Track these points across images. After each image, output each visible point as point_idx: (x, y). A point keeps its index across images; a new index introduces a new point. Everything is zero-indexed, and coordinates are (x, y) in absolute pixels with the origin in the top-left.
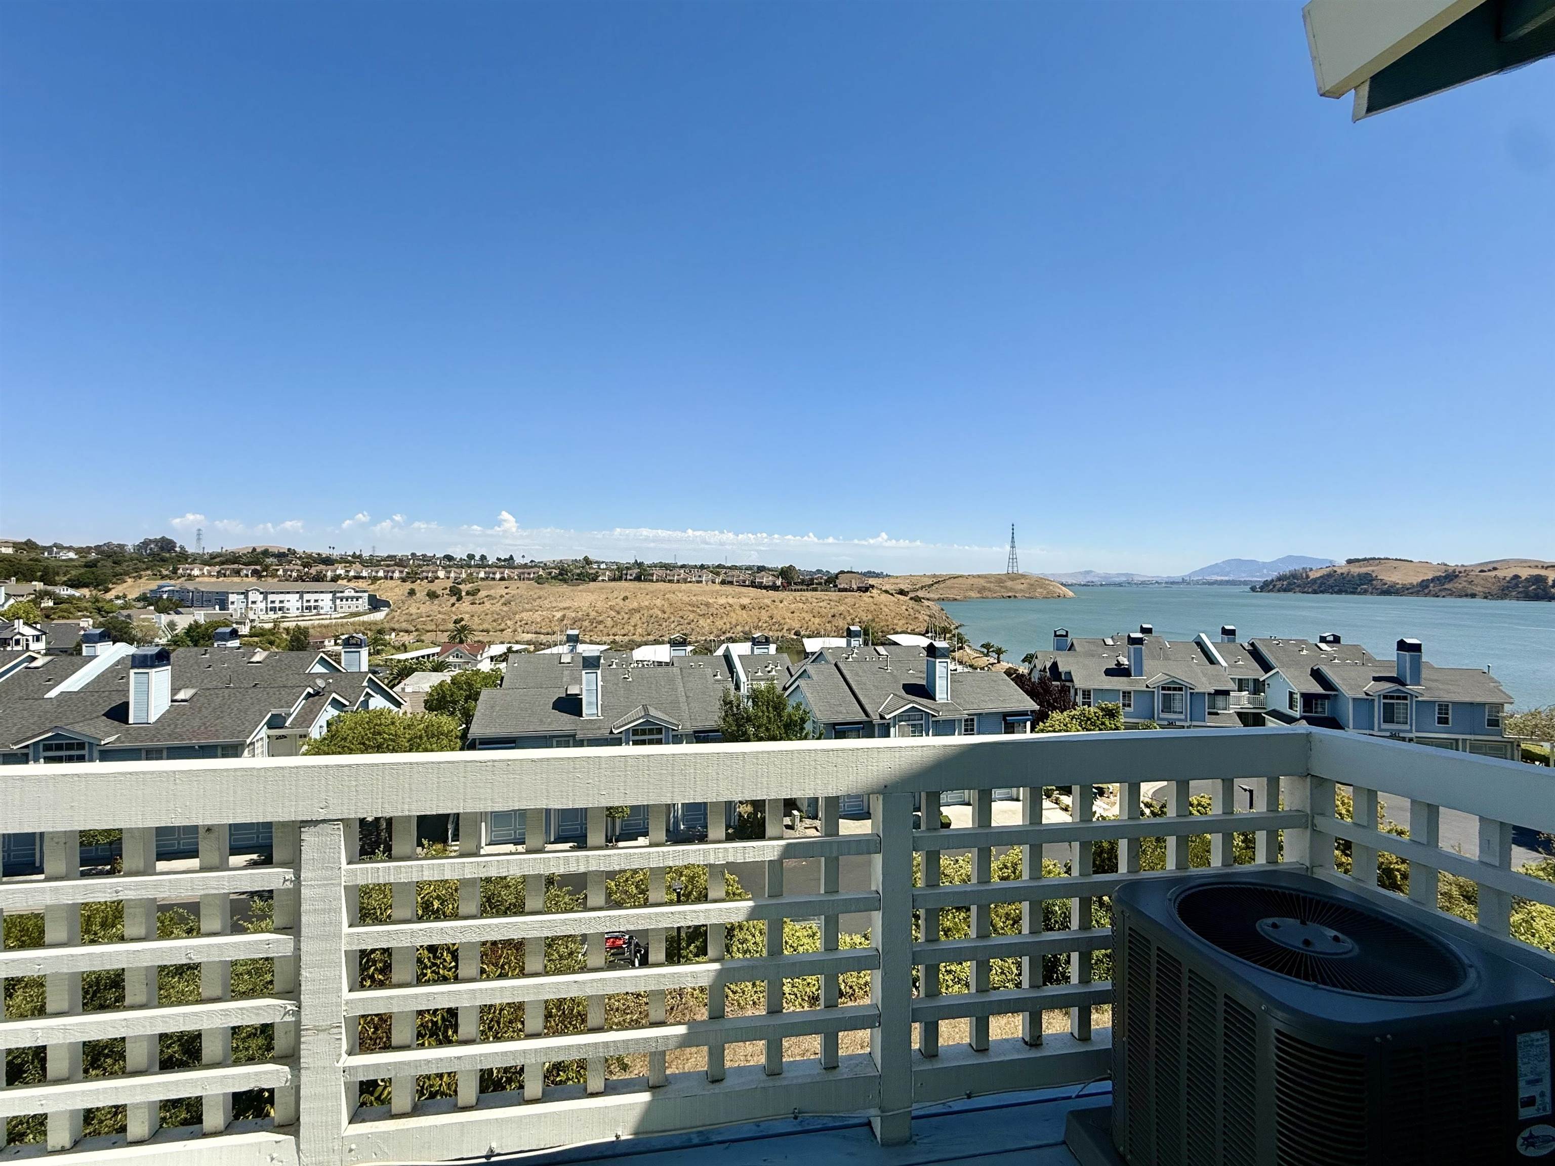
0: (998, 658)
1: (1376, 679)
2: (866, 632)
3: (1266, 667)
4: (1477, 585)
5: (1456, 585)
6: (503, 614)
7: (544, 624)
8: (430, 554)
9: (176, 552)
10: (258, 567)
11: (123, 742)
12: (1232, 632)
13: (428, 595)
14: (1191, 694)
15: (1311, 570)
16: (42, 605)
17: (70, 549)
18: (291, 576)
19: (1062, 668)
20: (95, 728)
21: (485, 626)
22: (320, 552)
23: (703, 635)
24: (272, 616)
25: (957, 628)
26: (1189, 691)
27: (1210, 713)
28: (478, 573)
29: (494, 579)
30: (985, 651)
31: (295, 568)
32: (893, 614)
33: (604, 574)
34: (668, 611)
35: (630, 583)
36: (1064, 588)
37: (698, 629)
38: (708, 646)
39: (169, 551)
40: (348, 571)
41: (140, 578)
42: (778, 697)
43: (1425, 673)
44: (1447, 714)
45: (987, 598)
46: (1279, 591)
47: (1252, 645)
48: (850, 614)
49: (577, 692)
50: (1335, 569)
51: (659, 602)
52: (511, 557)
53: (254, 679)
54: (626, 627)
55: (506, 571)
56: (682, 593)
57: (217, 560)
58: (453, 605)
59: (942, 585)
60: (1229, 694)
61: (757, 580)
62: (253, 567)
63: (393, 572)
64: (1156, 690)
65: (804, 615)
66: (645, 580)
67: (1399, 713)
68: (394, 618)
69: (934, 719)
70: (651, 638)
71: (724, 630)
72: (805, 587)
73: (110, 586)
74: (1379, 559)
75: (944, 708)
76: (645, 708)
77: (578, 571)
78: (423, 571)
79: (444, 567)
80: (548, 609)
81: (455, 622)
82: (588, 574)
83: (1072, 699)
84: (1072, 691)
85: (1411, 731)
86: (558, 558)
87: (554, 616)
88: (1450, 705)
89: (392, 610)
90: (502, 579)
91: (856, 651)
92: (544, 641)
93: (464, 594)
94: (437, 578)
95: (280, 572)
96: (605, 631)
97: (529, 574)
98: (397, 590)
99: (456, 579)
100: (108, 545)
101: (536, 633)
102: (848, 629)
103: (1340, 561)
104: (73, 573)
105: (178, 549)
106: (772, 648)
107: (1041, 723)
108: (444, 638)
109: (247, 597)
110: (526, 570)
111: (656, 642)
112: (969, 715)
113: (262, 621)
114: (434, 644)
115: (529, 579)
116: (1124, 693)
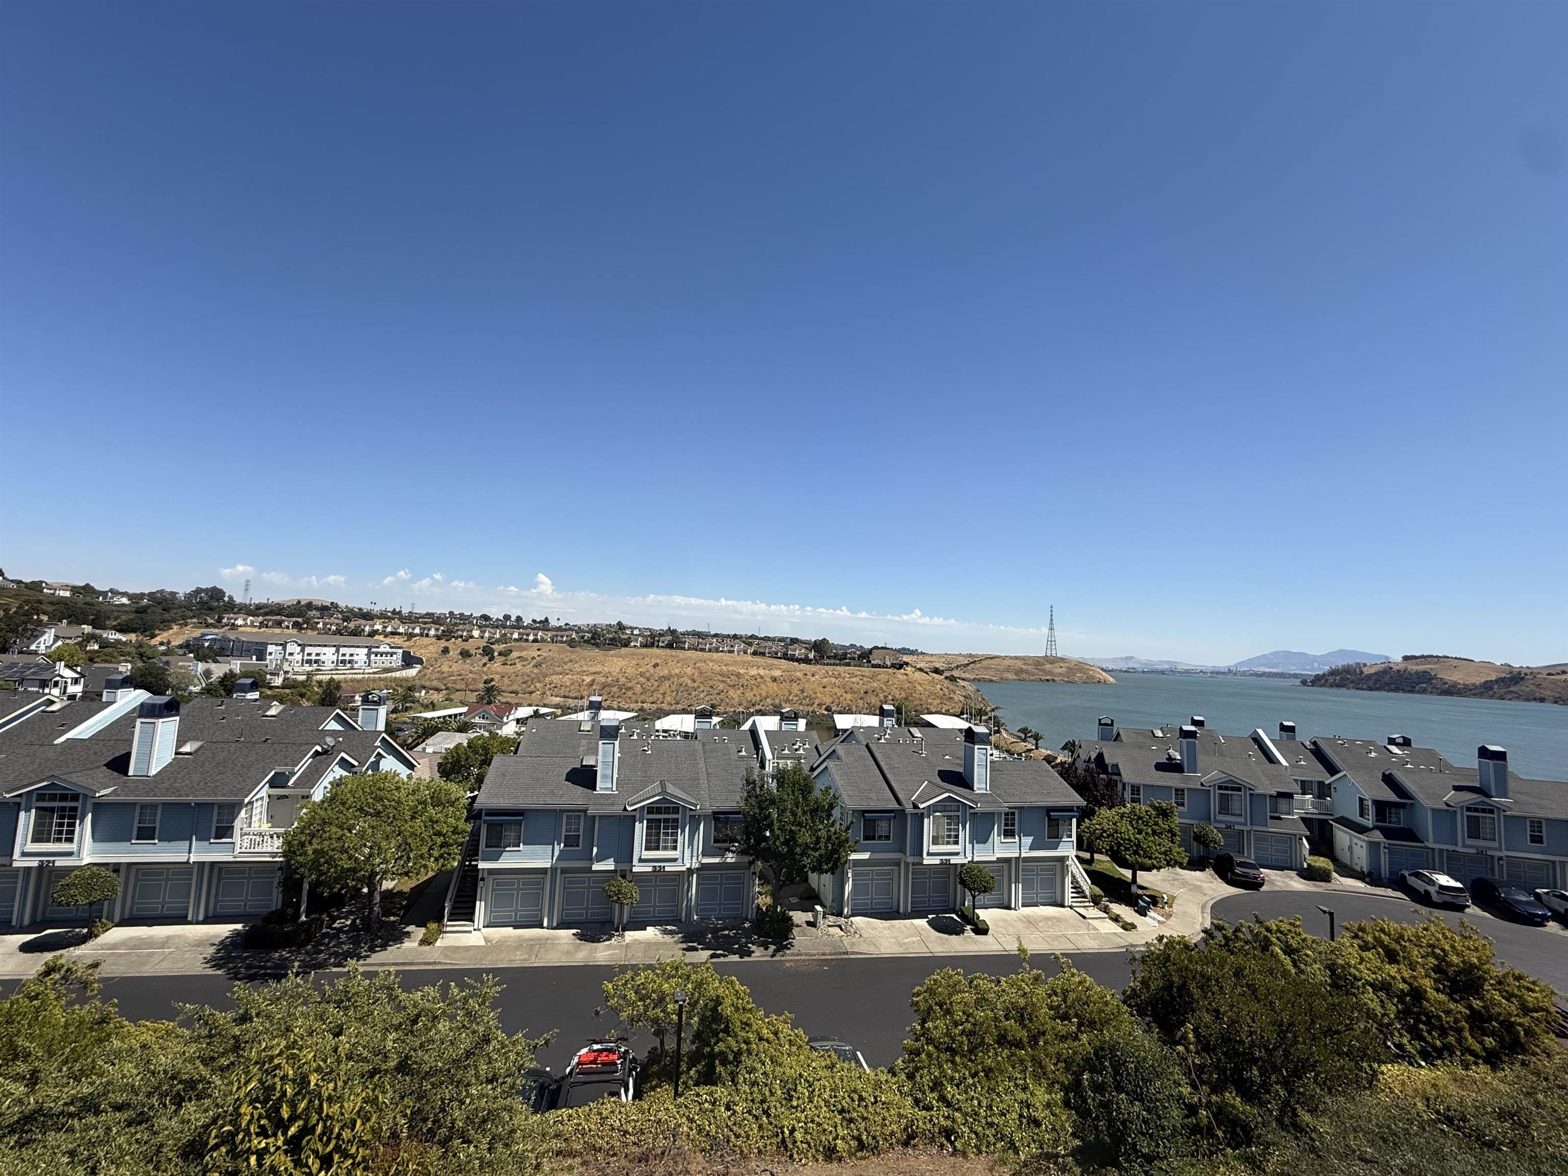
0: (1037, 744)
1: (1457, 788)
2: (899, 710)
3: (1332, 769)
4: (1545, 689)
5: (1523, 688)
6: (533, 676)
7: (573, 687)
8: (467, 613)
9: (224, 601)
10: (300, 620)
11: (118, 796)
12: (1291, 729)
13: (461, 654)
14: (1251, 795)
15: (1365, 665)
16: (88, 648)
17: (124, 594)
18: (330, 629)
19: (1108, 760)
20: (92, 778)
21: (515, 688)
22: (362, 607)
23: (731, 707)
24: (307, 668)
25: (993, 710)
26: (1248, 792)
27: (1272, 818)
28: (512, 634)
29: (527, 640)
30: (1023, 736)
31: (334, 622)
32: (927, 693)
33: (636, 640)
34: (698, 680)
35: (662, 650)
36: (1104, 674)
37: (727, 700)
38: (736, 717)
39: (218, 600)
40: (385, 627)
41: (186, 626)
42: (805, 779)
43: (1512, 785)
44: (1541, 832)
45: (1024, 680)
46: (1331, 686)
47: (1315, 743)
48: (883, 691)
49: (593, 763)
50: (1391, 665)
51: (689, 670)
52: (547, 620)
53: (266, 734)
54: (655, 694)
55: (540, 633)
56: (714, 662)
57: (262, 611)
58: (485, 665)
59: (979, 666)
60: (1293, 798)
61: (790, 652)
62: (294, 619)
63: (429, 630)
64: (1212, 789)
65: (836, 690)
66: (677, 648)
67: (1485, 828)
68: (425, 675)
69: (972, 811)
70: (680, 707)
71: (753, 702)
72: (838, 662)
73: (157, 632)
74: (1437, 657)
75: (983, 799)
76: (663, 784)
77: (611, 636)
78: (458, 630)
79: (480, 627)
80: (578, 673)
81: (485, 682)
82: (620, 640)
83: (1120, 794)
84: (1120, 786)
85: (1500, 849)
86: (592, 622)
87: (583, 681)
88: (1544, 822)
89: (425, 668)
90: (535, 641)
91: (889, 731)
92: (572, 705)
93: (496, 654)
94: (472, 637)
95: (320, 626)
96: (634, 698)
97: (562, 637)
98: (431, 648)
99: (490, 638)
100: (162, 591)
101: (564, 697)
102: (881, 708)
103: (1396, 657)
104: (123, 617)
105: (226, 599)
106: (802, 724)
107: (1087, 820)
108: (472, 697)
109: (285, 649)
110: (559, 633)
111: (685, 711)
112: (1010, 808)
113: (297, 673)
114: (463, 704)
115: (562, 642)
116: (1176, 790)
